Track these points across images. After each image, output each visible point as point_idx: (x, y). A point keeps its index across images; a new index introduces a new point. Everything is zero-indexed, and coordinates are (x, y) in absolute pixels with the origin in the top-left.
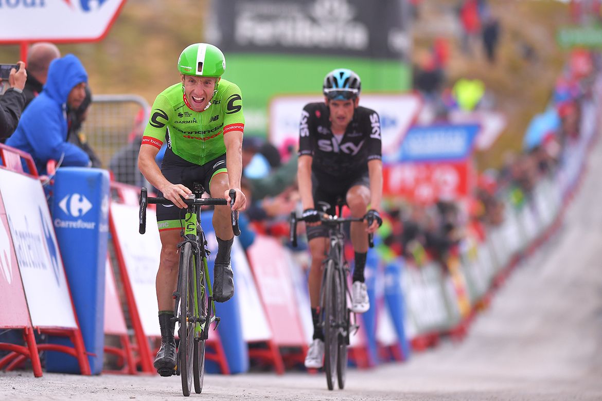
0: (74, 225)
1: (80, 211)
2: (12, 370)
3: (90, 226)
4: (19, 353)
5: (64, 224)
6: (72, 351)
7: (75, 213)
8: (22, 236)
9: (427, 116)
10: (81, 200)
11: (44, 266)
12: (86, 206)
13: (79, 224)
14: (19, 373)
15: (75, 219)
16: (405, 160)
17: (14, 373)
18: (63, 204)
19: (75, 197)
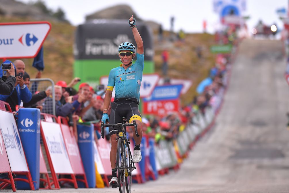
0: (27, 130)
1: (29, 125)
2: (3, 189)
3: (33, 131)
4: (6, 182)
5: (23, 130)
6: (27, 180)
7: (27, 126)
8: (7, 136)
9: (161, 82)
10: (29, 121)
11: (15, 148)
12: (31, 123)
13: (29, 130)
14: (7, 190)
15: (27, 128)
16: (153, 100)
17: (4, 190)
18: (22, 123)
19: (27, 120)
